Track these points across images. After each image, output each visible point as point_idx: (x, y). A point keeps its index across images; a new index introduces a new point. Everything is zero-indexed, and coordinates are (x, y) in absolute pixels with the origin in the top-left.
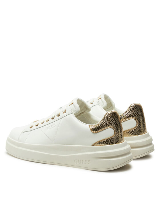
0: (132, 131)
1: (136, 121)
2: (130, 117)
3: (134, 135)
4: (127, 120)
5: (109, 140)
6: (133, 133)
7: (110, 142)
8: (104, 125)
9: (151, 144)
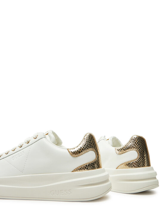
0: (133, 163)
1: (138, 153)
2: (131, 148)
3: (135, 167)
4: (127, 151)
5: (92, 164)
6: (134, 165)
7: (93, 166)
8: (85, 147)
9: (155, 178)
